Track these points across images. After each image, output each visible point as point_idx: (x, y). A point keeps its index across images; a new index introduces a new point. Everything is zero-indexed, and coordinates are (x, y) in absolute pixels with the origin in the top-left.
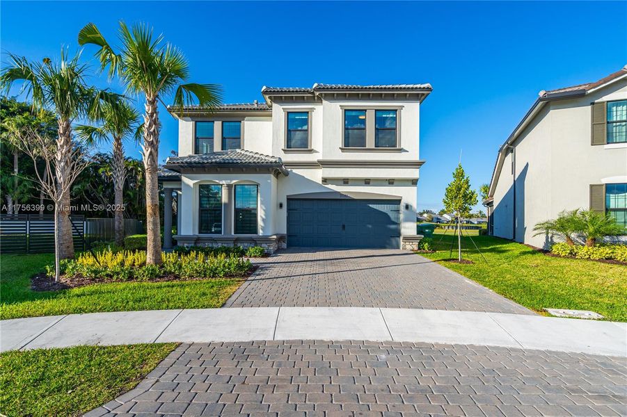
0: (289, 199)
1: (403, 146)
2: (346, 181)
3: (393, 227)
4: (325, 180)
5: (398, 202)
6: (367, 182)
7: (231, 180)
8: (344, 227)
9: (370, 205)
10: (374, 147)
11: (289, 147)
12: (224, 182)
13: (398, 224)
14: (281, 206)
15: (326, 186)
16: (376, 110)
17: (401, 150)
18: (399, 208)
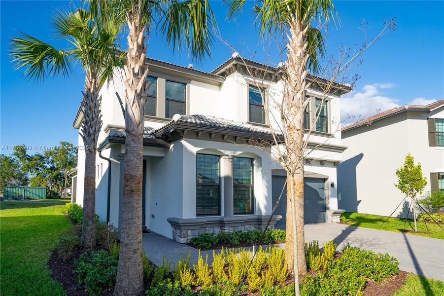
5: (324, 180)
6: (309, 162)
7: (237, 150)
9: (307, 183)
11: (251, 119)
12: (227, 153)
13: (324, 200)
16: (315, 98)
17: (331, 135)
18: (324, 186)
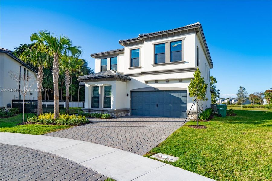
0: (132, 92)
1: (185, 60)
2: (157, 82)
3: (183, 105)
4: (146, 82)
5: (186, 91)
6: (168, 81)
8: (157, 105)
9: (171, 94)
10: (169, 62)
11: (132, 67)
13: (186, 104)
14: (128, 95)
15: (147, 84)
16: (170, 42)
17: (184, 62)
18: (186, 95)
